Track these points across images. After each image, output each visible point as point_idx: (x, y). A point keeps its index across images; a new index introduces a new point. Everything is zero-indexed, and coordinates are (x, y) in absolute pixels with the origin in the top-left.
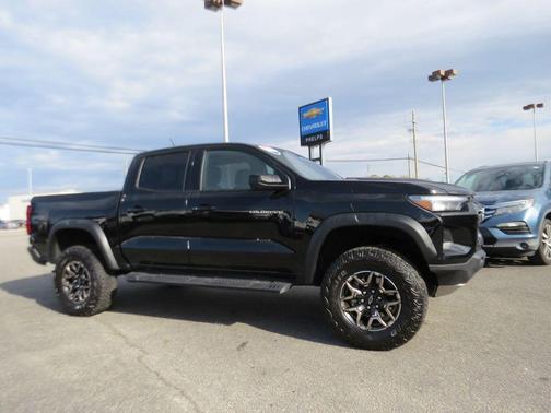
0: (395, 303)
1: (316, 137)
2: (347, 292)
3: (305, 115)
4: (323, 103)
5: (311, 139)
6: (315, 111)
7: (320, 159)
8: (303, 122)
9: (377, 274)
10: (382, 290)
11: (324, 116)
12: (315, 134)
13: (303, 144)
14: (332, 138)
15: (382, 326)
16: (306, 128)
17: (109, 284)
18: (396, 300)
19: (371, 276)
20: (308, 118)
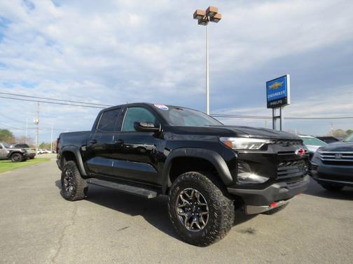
0: (205, 213)
1: (277, 102)
2: (181, 202)
3: (270, 87)
4: (283, 79)
5: (274, 103)
6: (277, 84)
7: (280, 117)
8: (269, 91)
9: (196, 191)
10: (199, 203)
11: (283, 87)
12: (277, 100)
13: (269, 107)
14: (289, 102)
15: (198, 228)
16: (271, 96)
17: (83, 184)
18: (206, 211)
19: (193, 192)
20: (272, 89)
